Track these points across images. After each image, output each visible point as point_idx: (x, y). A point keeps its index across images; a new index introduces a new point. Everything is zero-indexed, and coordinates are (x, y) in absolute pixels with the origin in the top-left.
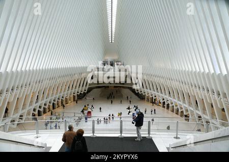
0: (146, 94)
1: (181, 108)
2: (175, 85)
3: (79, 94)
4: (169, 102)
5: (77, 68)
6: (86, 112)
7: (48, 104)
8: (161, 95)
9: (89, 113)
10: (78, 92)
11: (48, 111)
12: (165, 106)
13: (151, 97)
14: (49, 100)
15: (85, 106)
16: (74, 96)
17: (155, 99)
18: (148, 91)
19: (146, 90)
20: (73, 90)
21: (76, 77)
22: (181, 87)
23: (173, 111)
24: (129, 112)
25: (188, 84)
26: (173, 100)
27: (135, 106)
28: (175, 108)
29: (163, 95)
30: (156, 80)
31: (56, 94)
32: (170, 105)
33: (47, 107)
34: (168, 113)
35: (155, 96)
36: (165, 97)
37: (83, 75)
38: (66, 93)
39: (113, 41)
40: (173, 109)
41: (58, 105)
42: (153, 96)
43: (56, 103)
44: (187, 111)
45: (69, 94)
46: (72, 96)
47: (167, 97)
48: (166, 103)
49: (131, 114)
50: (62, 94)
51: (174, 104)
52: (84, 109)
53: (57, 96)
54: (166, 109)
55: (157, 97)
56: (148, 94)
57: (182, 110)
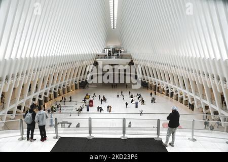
0: (149, 81)
1: (186, 97)
2: (180, 72)
3: (80, 82)
4: (173, 90)
5: (78, 56)
6: (87, 101)
7: (48, 92)
8: (165, 83)
9: (91, 101)
10: (80, 80)
11: (50, 100)
12: (169, 94)
13: (154, 85)
14: (49, 89)
15: (87, 95)
16: (76, 84)
17: (158, 87)
18: (151, 79)
19: (149, 78)
20: (75, 79)
21: (77, 65)
22: (187, 75)
23: (177, 100)
24: (132, 101)
25: (196, 72)
26: (178, 89)
27: (138, 95)
28: (179, 96)
29: (167, 83)
30: (161, 67)
31: (57, 82)
32: (175, 94)
33: (47, 96)
34: (172, 101)
35: (159, 84)
36: (169, 85)
37: (84, 62)
38: (67, 81)
39: (115, 27)
40: (177, 98)
41: (59, 93)
42: (157, 84)
43: (57, 91)
44: (193, 99)
45: (70, 82)
46: (73, 84)
47: (171, 85)
48: (170, 91)
49: (134, 102)
50: (63, 83)
51: (178, 93)
52: (85, 98)
53: (58, 85)
54: (169, 97)
55: (161, 85)
56: (151, 81)
57: (187, 99)
